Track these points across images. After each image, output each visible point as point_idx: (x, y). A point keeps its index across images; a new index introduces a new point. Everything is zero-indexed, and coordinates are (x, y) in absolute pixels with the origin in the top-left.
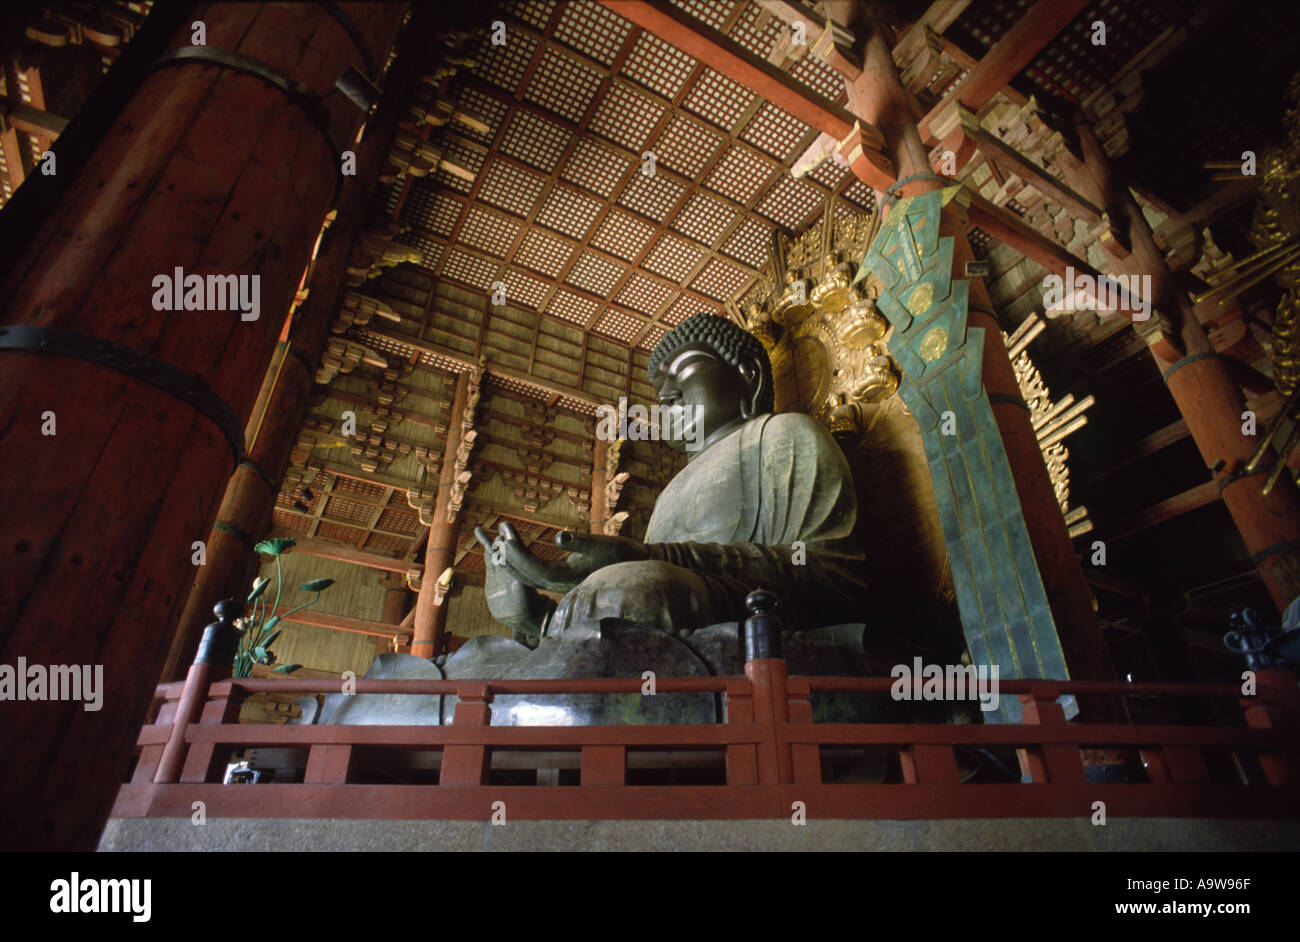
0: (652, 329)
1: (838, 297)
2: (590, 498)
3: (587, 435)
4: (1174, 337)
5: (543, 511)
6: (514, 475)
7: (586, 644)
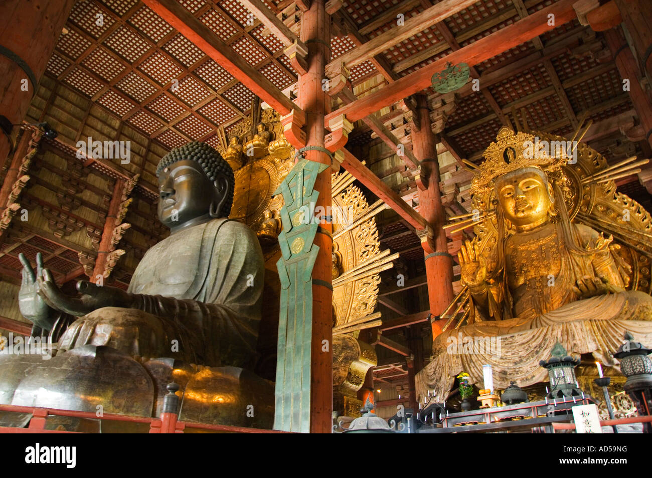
0: (168, 131)
1: (285, 151)
2: (101, 234)
3: (108, 191)
4: (433, 241)
5: (67, 238)
6: (51, 210)
7: (86, 358)
